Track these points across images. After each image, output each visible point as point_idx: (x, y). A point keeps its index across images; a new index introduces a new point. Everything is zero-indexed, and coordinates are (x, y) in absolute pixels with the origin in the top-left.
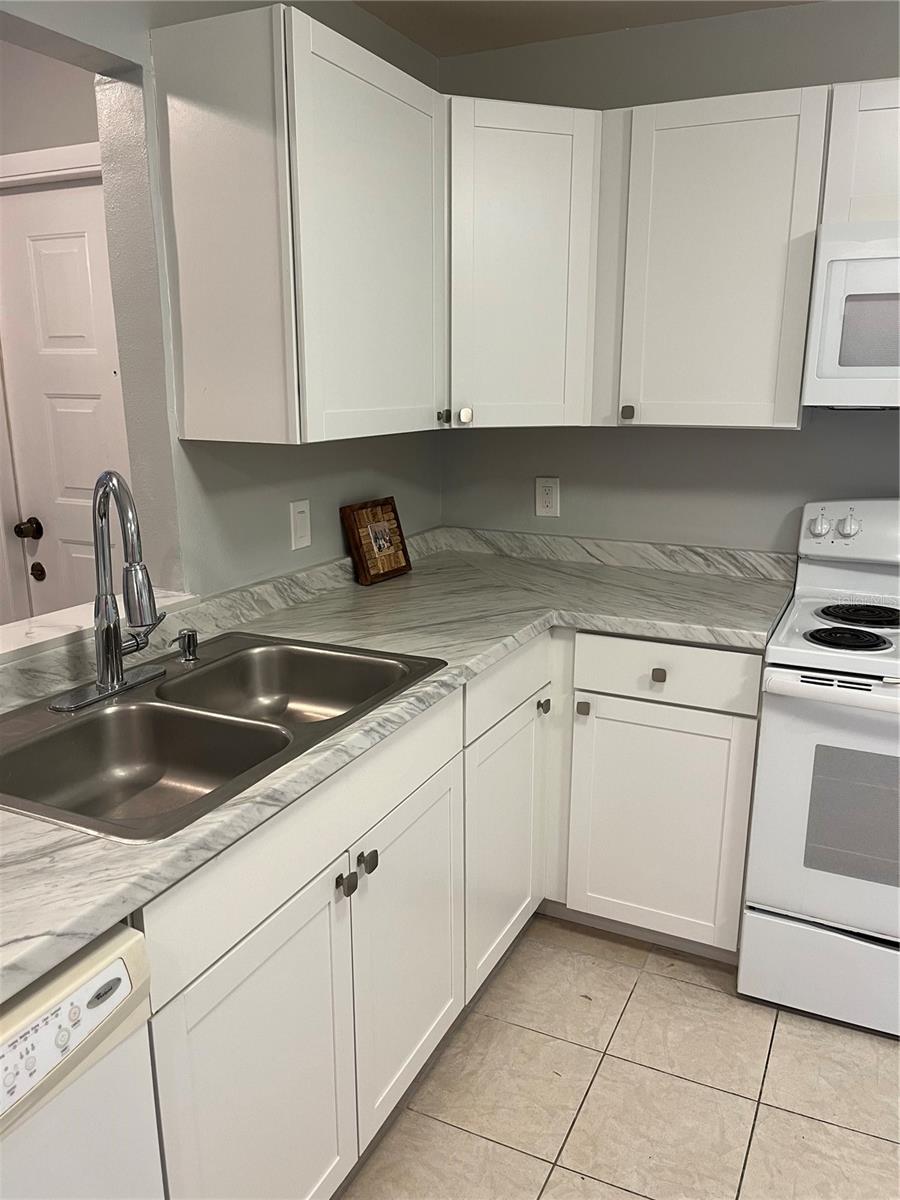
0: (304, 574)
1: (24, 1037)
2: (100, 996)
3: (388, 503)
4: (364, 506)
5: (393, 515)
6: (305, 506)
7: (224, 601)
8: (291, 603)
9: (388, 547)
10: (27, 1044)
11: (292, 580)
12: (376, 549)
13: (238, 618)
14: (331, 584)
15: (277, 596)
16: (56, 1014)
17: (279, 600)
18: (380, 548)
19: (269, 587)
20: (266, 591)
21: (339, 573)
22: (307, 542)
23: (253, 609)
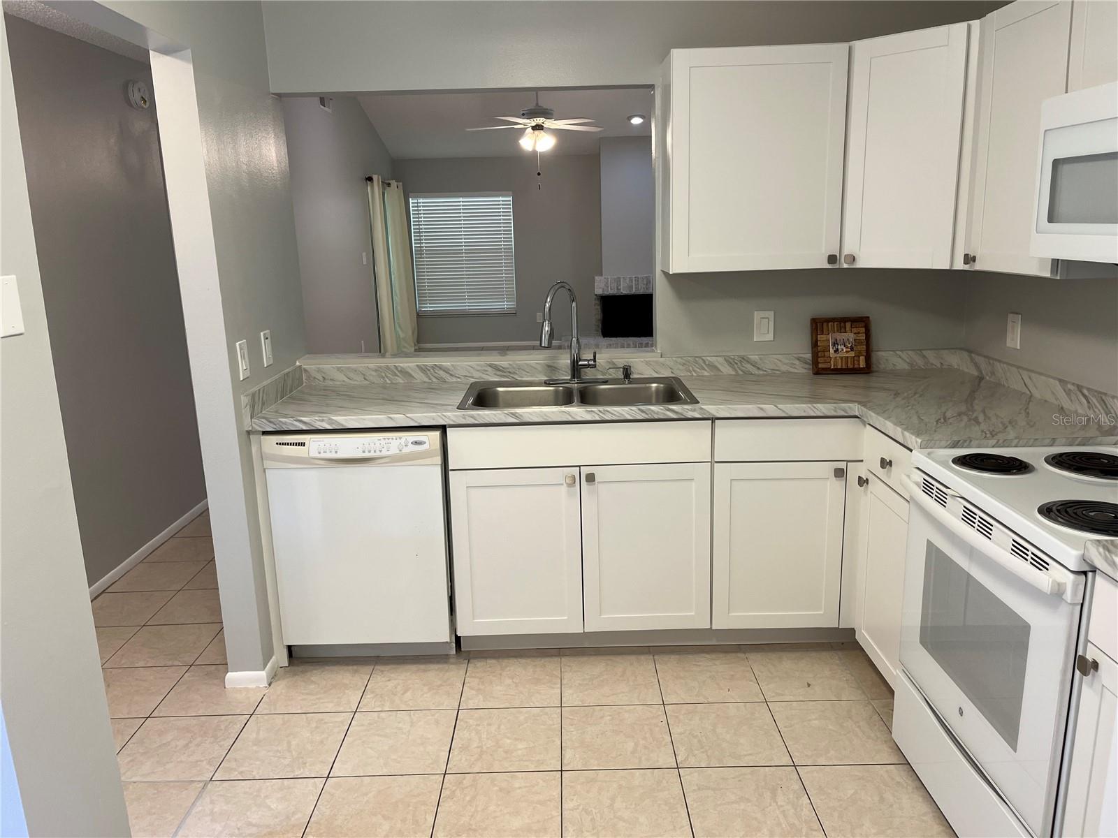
0: (756, 357)
1: (388, 439)
2: (416, 443)
3: (863, 322)
4: (833, 320)
5: (863, 330)
6: (771, 314)
7: (679, 360)
8: (741, 373)
9: (847, 352)
10: (389, 441)
11: (743, 358)
12: (832, 351)
13: (690, 372)
14: (784, 368)
15: (727, 366)
16: (400, 438)
17: (728, 367)
18: (836, 351)
19: (719, 359)
20: (718, 361)
21: (797, 362)
22: (770, 337)
23: (704, 369)
